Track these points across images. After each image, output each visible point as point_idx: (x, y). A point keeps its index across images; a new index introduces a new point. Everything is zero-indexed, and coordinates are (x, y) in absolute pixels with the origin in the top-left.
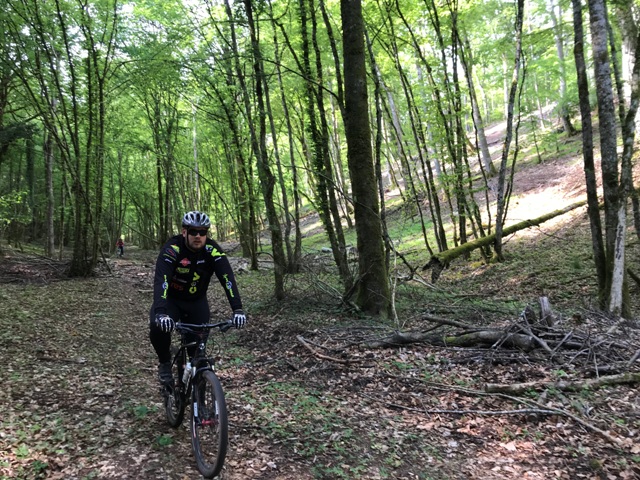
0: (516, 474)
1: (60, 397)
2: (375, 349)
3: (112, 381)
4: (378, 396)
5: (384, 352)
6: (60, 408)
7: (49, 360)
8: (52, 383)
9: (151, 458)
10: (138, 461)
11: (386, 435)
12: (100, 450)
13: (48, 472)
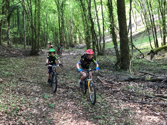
0: (157, 121)
1: (24, 91)
2: (122, 81)
3: (40, 88)
4: (120, 96)
5: (125, 82)
6: (24, 94)
7: (22, 81)
8: (23, 87)
9: (47, 109)
10: (44, 110)
11: (119, 108)
12: (34, 106)
13: (19, 111)
